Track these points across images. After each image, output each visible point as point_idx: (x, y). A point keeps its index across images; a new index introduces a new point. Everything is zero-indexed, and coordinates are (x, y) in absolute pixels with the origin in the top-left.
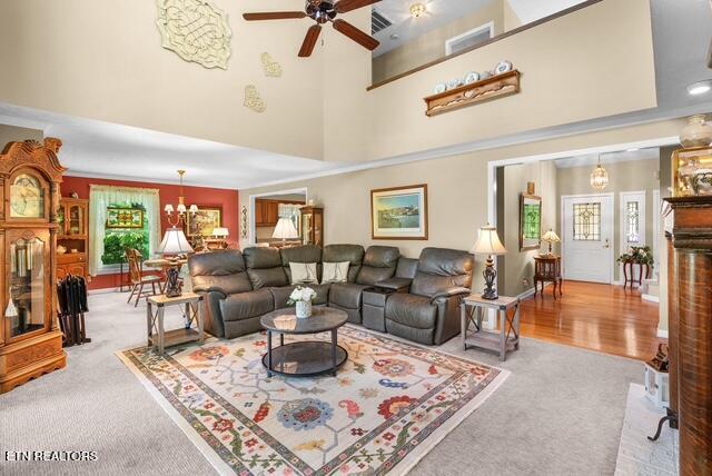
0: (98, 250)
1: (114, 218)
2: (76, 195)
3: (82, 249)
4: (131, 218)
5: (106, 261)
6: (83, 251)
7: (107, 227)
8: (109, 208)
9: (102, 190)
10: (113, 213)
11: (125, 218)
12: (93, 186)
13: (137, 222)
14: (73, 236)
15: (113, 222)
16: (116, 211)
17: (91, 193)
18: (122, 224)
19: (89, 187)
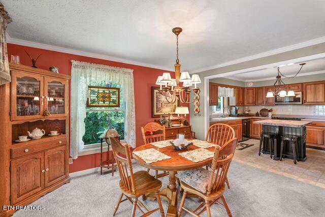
0: (80, 130)
1: (94, 97)
2: (56, 70)
3: (62, 131)
4: (110, 97)
5: (86, 141)
6: (64, 133)
7: (88, 106)
8: (90, 87)
9: (84, 67)
10: (93, 92)
11: (104, 97)
12: (74, 63)
13: (114, 101)
14: (51, 117)
15: (93, 101)
16: (96, 90)
17: (73, 70)
18: (101, 103)
19: (71, 63)
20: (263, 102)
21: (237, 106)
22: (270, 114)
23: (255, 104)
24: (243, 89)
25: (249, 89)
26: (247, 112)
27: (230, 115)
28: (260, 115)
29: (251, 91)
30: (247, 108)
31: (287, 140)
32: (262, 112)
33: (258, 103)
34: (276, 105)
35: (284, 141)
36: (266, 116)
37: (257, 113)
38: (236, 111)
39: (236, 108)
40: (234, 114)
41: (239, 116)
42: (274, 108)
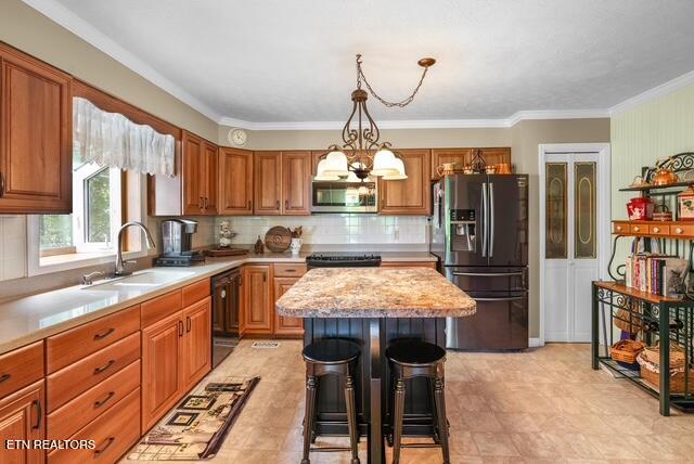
20: (278, 202)
21: (187, 216)
22: (296, 244)
23: (251, 209)
24: (213, 149)
25: (233, 153)
26: (225, 242)
27: (160, 260)
28: (266, 250)
29: (239, 163)
30: (225, 223)
31: (419, 378)
32: (271, 239)
33: (262, 208)
34: (313, 213)
35: (405, 381)
36: (284, 251)
37: (259, 241)
38: (186, 239)
39: (184, 227)
40: (177, 252)
41: (196, 259)
42: (308, 224)
